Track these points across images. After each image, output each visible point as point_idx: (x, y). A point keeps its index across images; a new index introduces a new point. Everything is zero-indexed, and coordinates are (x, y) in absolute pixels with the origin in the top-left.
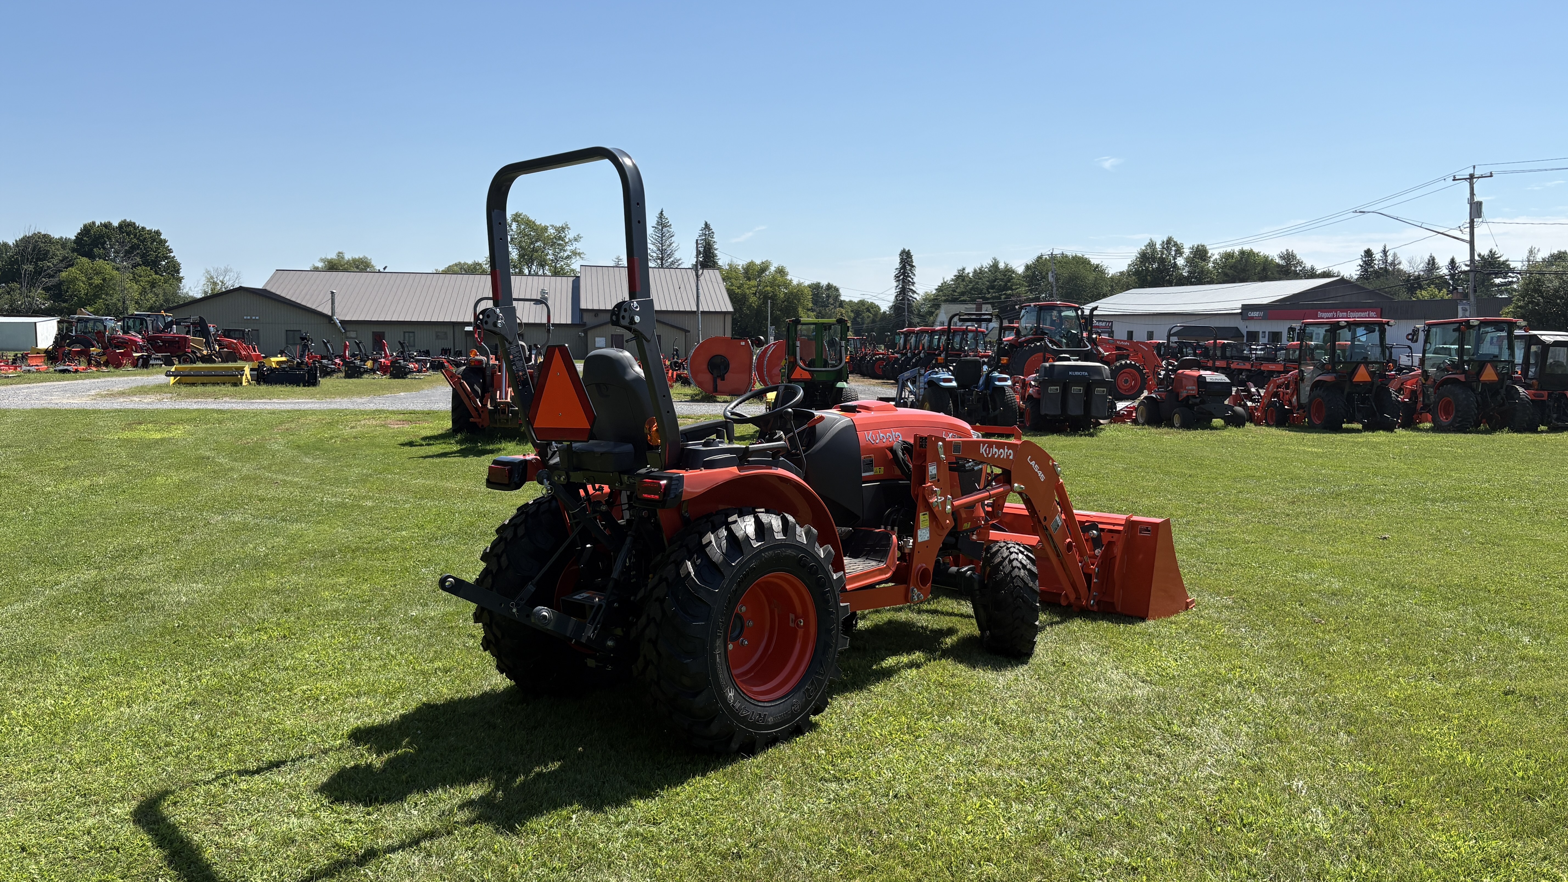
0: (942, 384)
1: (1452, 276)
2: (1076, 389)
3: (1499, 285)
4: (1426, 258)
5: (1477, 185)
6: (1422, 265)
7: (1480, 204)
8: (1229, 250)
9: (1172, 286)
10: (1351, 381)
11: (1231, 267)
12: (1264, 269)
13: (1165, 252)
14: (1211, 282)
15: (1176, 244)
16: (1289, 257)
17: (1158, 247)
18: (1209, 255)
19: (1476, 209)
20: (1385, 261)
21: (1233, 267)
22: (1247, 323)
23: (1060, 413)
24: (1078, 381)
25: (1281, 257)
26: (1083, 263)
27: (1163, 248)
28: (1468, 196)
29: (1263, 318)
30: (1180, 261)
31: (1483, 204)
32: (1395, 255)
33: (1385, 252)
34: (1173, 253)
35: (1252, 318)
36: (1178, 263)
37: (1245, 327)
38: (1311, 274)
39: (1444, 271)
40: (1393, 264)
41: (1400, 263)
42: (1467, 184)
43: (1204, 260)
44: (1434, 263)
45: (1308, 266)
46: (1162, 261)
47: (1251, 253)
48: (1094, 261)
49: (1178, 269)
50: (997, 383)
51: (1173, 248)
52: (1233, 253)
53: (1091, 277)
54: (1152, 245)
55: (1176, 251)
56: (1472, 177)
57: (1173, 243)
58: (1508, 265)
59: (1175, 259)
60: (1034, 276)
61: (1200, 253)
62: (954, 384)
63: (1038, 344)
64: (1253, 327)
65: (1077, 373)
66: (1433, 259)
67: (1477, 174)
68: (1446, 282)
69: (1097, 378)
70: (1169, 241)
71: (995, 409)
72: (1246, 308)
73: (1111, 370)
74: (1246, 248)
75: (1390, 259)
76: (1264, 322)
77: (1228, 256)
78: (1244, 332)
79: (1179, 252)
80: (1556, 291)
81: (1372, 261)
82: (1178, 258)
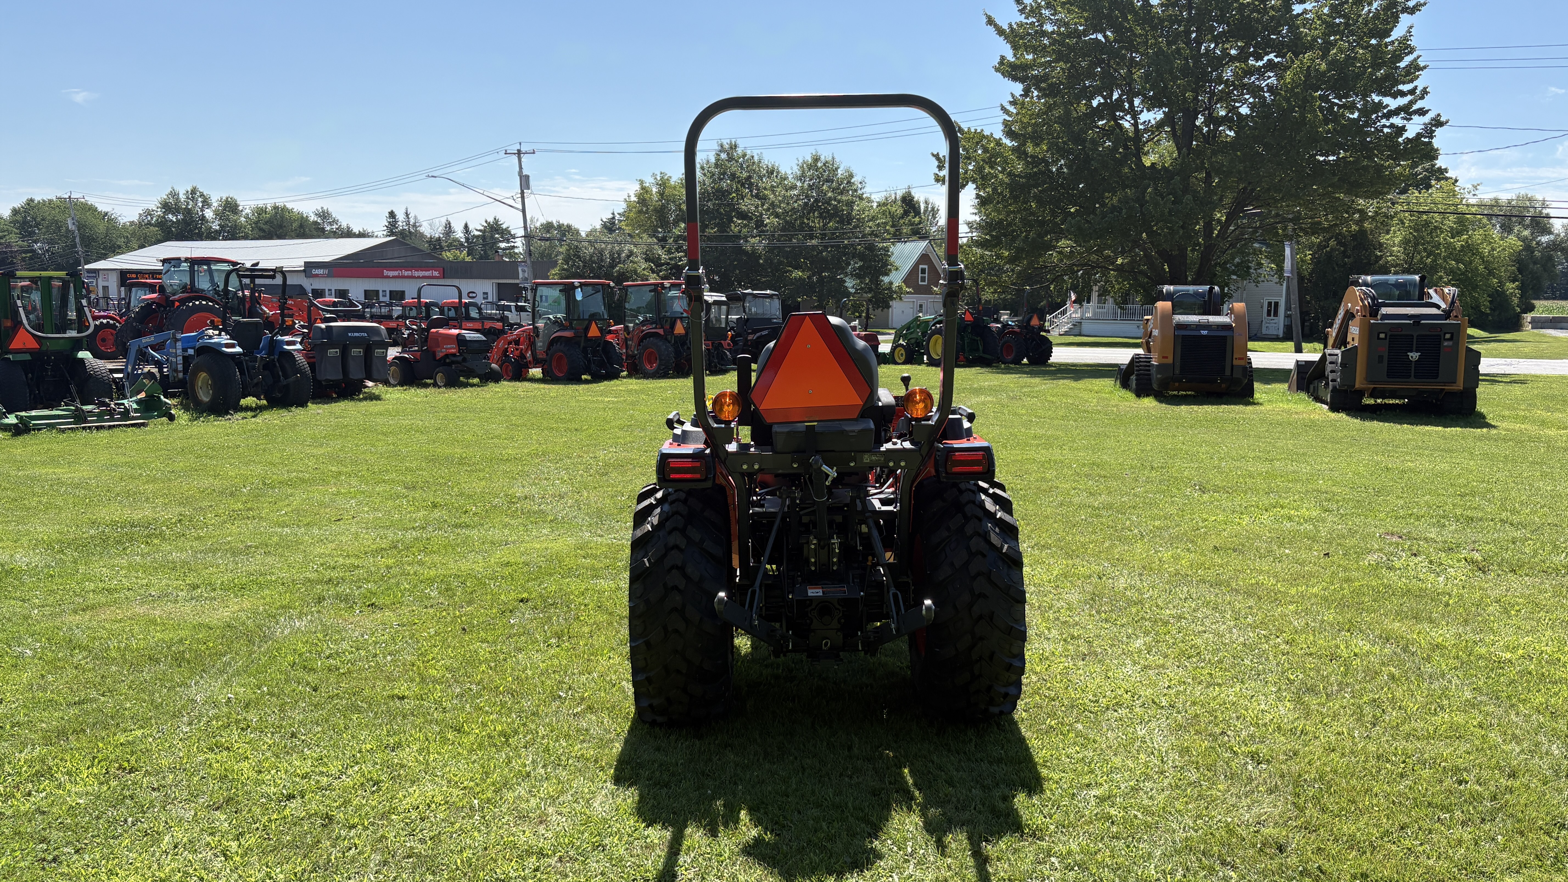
0: (224, 349)
1: (467, 239)
2: (356, 352)
3: (504, 249)
4: (443, 221)
5: (524, 159)
6: (441, 228)
7: (527, 177)
8: (261, 203)
9: (202, 240)
10: (586, 336)
11: (266, 223)
12: (301, 226)
13: (191, 203)
14: (246, 238)
15: (202, 195)
16: (324, 215)
17: (182, 197)
18: (240, 208)
19: (525, 182)
20: (408, 224)
21: (268, 222)
22: (311, 280)
23: (341, 377)
24: (357, 342)
25: (316, 214)
26: (89, 209)
27: (188, 198)
28: (518, 169)
29: (329, 276)
30: (209, 214)
31: (531, 178)
32: (415, 217)
33: (407, 215)
34: (200, 205)
35: (317, 276)
36: (207, 215)
37: (309, 285)
38: (348, 234)
39: (459, 234)
40: (414, 226)
41: (420, 226)
42: (515, 159)
43: (236, 213)
44: (450, 227)
45: (344, 225)
46: (188, 212)
47: (284, 209)
48: (102, 208)
49: (207, 221)
50: (286, 347)
51: (200, 199)
52: (266, 208)
53: (101, 228)
54: (174, 194)
55: (203, 202)
56: (519, 153)
57: (198, 194)
58: (509, 232)
59: (202, 211)
60: (25, 222)
61: (230, 206)
62: (238, 349)
63: (197, 303)
64: (318, 284)
65: (356, 334)
66: (449, 223)
67: (523, 150)
68: (462, 245)
69: (377, 338)
70: (194, 191)
71: (286, 377)
72: (309, 266)
73: (387, 329)
74: (280, 204)
75: (412, 221)
76: (329, 280)
77: (261, 211)
78: (309, 289)
79: (206, 203)
80: (591, 256)
81: (396, 222)
82: (207, 210)
